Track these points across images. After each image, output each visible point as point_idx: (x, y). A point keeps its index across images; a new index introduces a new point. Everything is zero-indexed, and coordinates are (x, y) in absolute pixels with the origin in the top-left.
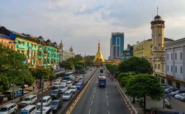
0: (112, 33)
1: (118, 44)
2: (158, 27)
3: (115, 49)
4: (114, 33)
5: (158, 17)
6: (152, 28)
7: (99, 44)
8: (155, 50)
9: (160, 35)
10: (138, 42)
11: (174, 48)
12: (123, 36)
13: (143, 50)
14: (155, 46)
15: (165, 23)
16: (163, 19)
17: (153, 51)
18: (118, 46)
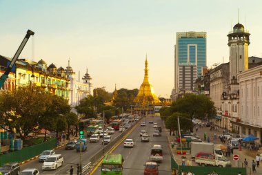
0: (178, 34)
1: (192, 60)
2: (238, 43)
3: (184, 72)
4: (182, 33)
5: (239, 26)
7: (146, 63)
9: (241, 57)
12: (205, 41)
14: (234, 75)
15: (250, 37)
16: (246, 30)
18: (191, 64)
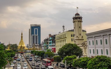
0: (31, 25)
2: (79, 21)
3: (34, 38)
5: (77, 14)
6: (74, 22)
7: (22, 34)
8: (77, 38)
9: (80, 27)
10: (60, 32)
11: (95, 37)
12: (40, 27)
13: (65, 39)
14: (77, 35)
17: (75, 39)
18: (36, 35)
